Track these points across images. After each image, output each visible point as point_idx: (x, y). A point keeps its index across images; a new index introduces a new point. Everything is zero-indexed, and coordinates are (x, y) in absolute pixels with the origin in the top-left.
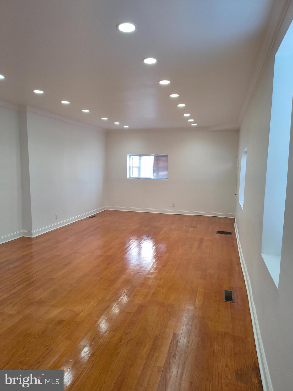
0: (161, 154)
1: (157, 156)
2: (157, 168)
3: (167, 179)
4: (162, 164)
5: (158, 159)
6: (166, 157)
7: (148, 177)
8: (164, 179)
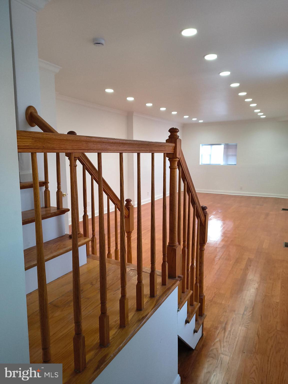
0: (230, 143)
1: (227, 145)
2: (226, 155)
3: (236, 165)
4: (231, 152)
5: (227, 147)
6: (236, 146)
7: (218, 163)
8: (232, 165)
